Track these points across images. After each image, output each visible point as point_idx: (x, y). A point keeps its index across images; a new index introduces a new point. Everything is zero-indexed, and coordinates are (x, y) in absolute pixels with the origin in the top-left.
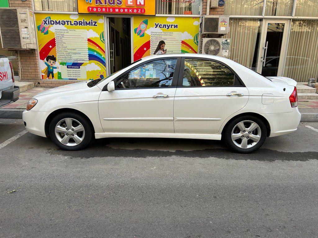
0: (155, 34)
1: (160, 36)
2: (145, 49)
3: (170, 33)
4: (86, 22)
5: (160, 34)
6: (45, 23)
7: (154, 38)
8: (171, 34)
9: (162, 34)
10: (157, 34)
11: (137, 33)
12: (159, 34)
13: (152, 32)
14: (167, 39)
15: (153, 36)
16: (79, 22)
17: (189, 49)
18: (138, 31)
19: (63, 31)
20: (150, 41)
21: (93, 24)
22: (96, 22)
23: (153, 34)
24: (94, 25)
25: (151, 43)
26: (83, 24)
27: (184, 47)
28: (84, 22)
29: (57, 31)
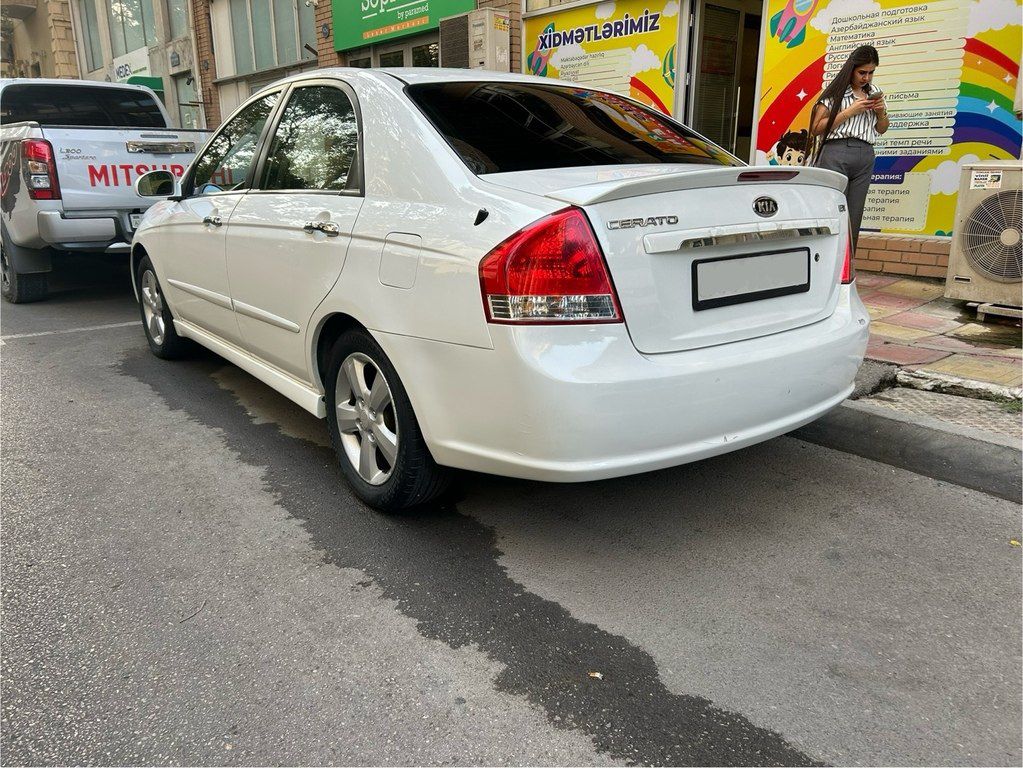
0: (849, 24)
1: (869, 30)
2: (802, 95)
3: (916, 10)
4: (632, 20)
5: (870, 21)
6: (544, 44)
7: (843, 43)
8: (917, 15)
9: (879, 20)
10: (857, 23)
11: (780, 34)
12: (863, 22)
13: (836, 21)
14: (899, 41)
15: (841, 34)
16: (616, 24)
17: (1001, 79)
18: (782, 26)
19: (577, 62)
20: (824, 57)
21: (650, 22)
22: (656, 17)
23: (840, 25)
24: (653, 28)
25: (825, 68)
26: (623, 32)
27: (977, 68)
28: (627, 22)
29: (564, 64)
